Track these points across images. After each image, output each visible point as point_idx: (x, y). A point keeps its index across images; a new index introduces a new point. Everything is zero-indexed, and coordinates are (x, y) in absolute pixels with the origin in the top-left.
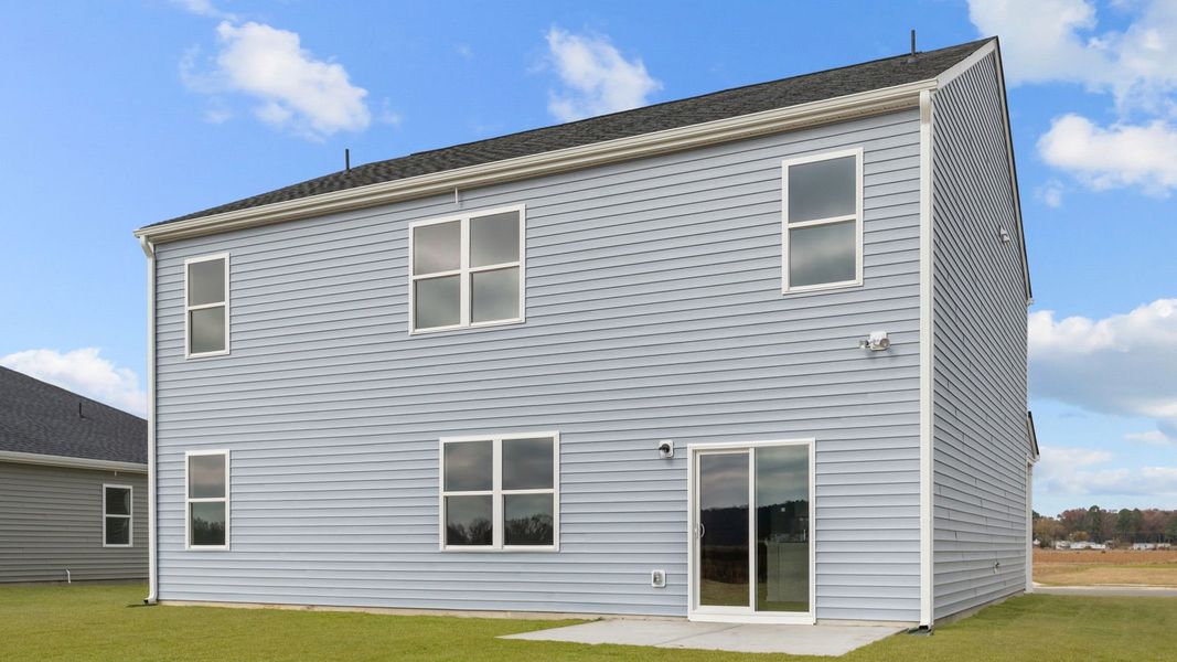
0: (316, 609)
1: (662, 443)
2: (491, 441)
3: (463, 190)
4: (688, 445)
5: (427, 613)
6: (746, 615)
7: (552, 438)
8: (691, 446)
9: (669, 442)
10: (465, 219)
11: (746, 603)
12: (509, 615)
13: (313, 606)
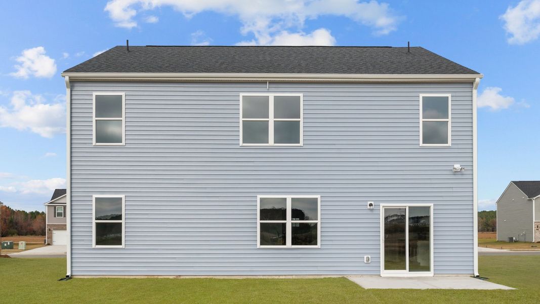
0: (182, 277)
1: (369, 203)
2: (286, 198)
3: (271, 82)
4: (381, 204)
5: (249, 277)
6: (405, 273)
7: (317, 198)
8: (382, 205)
9: (372, 203)
10: (271, 96)
11: (404, 268)
12: (294, 277)
13: (180, 276)
